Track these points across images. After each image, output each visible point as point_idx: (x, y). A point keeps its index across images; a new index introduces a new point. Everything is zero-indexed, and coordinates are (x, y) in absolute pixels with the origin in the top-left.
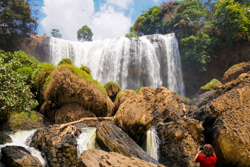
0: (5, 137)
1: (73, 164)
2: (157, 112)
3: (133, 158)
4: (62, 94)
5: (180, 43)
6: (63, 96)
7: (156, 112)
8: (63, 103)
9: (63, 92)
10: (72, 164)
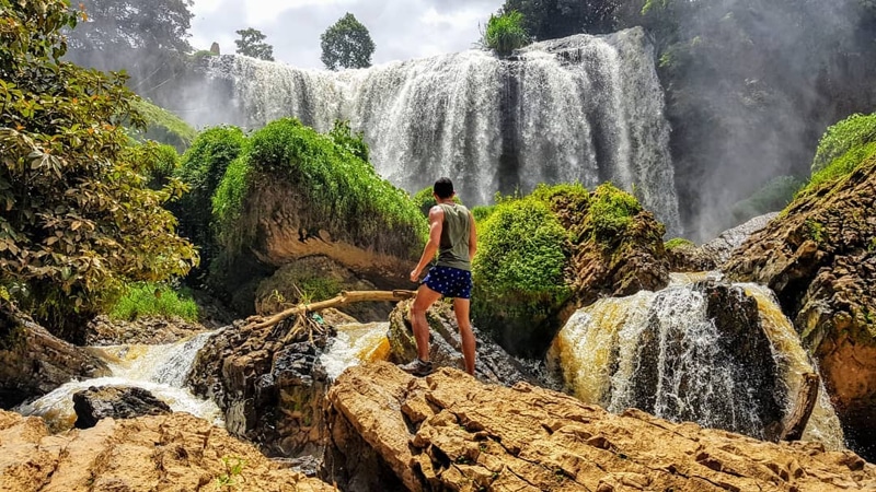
0: (91, 363)
1: (313, 442)
2: (591, 271)
3: (523, 387)
4: (277, 228)
5: (661, 62)
6: (278, 235)
7: (587, 271)
8: (281, 258)
9: (279, 221)
10: (309, 441)
